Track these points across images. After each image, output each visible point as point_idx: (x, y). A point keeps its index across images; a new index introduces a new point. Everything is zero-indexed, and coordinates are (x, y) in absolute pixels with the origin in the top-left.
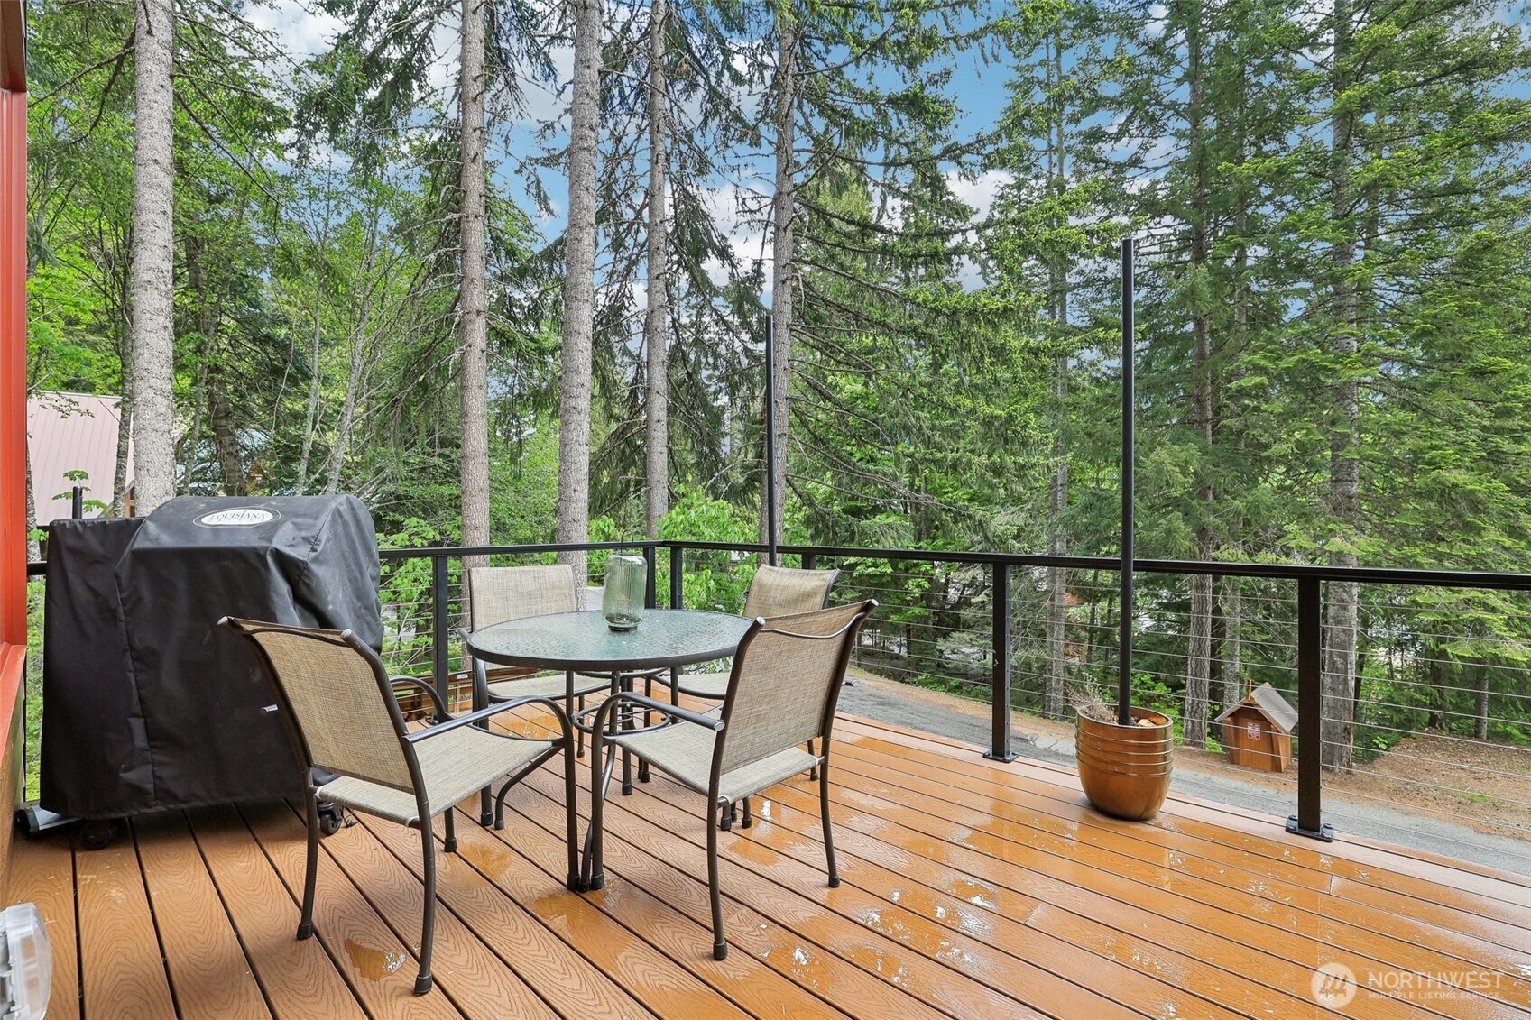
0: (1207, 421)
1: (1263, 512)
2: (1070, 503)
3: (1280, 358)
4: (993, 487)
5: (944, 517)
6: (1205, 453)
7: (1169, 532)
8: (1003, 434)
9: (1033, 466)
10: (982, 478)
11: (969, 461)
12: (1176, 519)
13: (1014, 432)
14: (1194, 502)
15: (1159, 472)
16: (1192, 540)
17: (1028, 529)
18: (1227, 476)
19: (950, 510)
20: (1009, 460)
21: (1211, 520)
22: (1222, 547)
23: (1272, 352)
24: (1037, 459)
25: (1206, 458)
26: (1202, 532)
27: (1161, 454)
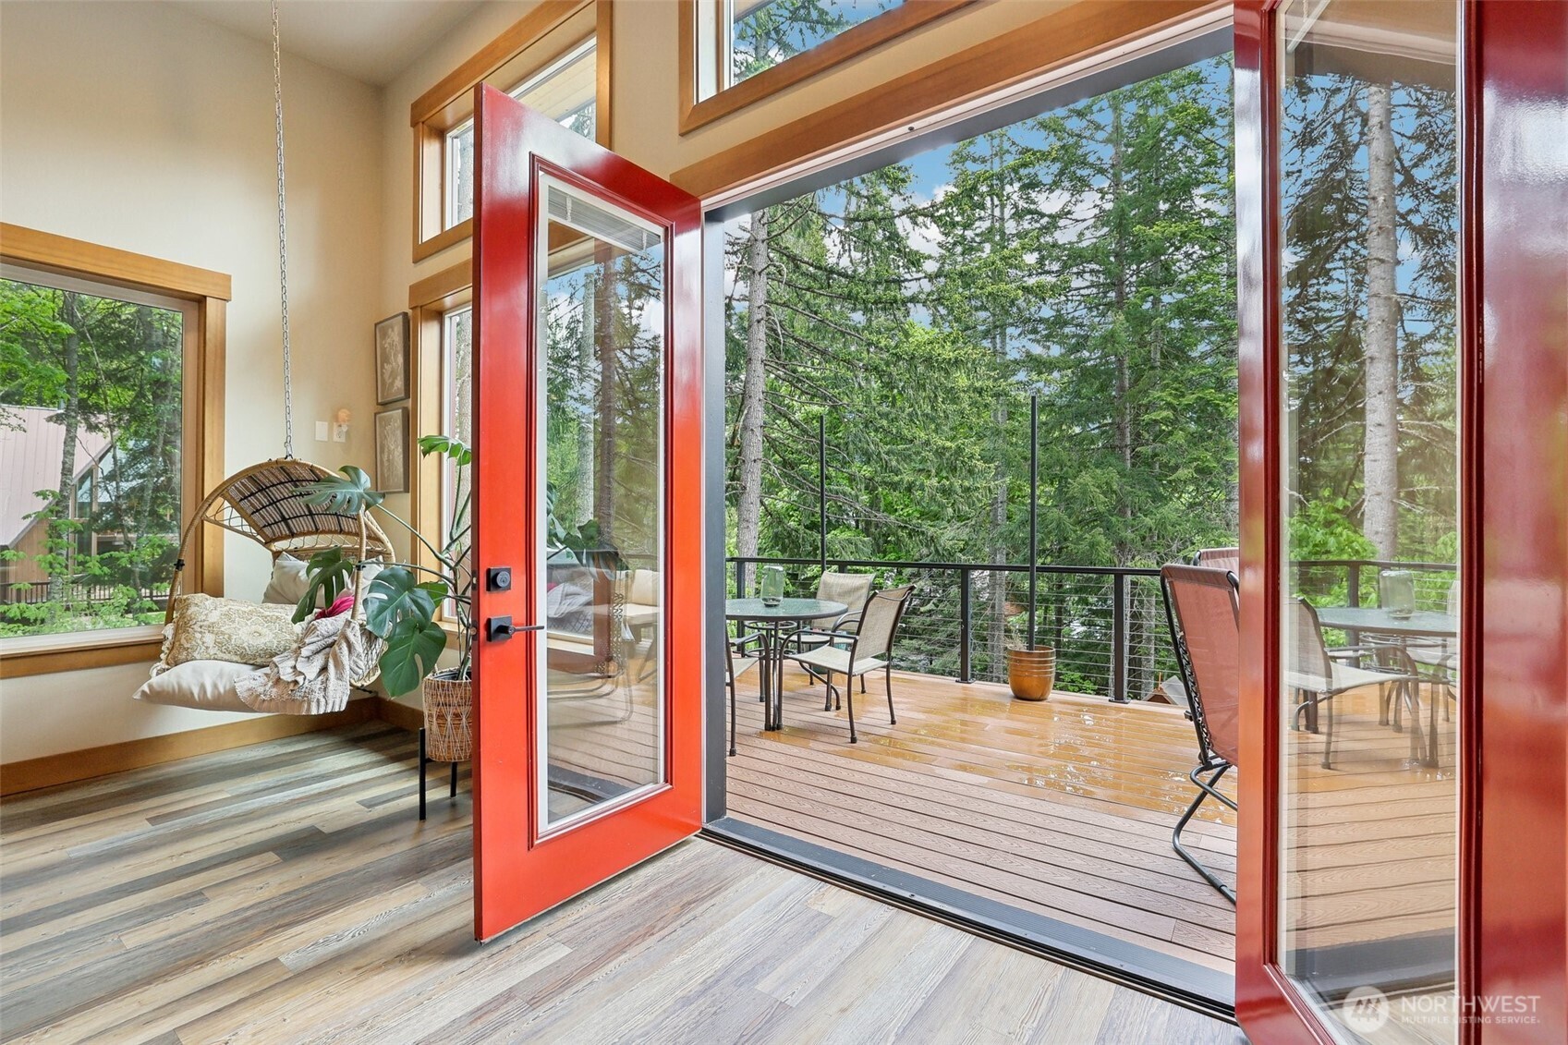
0: (1126, 446)
1: (1169, 528)
2: (1009, 518)
3: (1183, 396)
4: (943, 507)
5: (900, 533)
6: (1124, 476)
7: (1093, 545)
8: (951, 463)
9: (977, 489)
10: (933, 498)
11: (922, 484)
12: (1098, 534)
13: (962, 462)
14: (1113, 519)
15: (1084, 493)
16: (1113, 552)
17: (971, 543)
18: (1142, 495)
19: (906, 527)
20: (957, 483)
21: (1129, 535)
22: (1137, 558)
23: (1176, 389)
24: (981, 483)
25: (1124, 480)
26: (1121, 544)
27: (1085, 477)
